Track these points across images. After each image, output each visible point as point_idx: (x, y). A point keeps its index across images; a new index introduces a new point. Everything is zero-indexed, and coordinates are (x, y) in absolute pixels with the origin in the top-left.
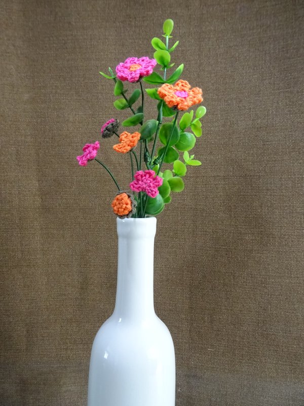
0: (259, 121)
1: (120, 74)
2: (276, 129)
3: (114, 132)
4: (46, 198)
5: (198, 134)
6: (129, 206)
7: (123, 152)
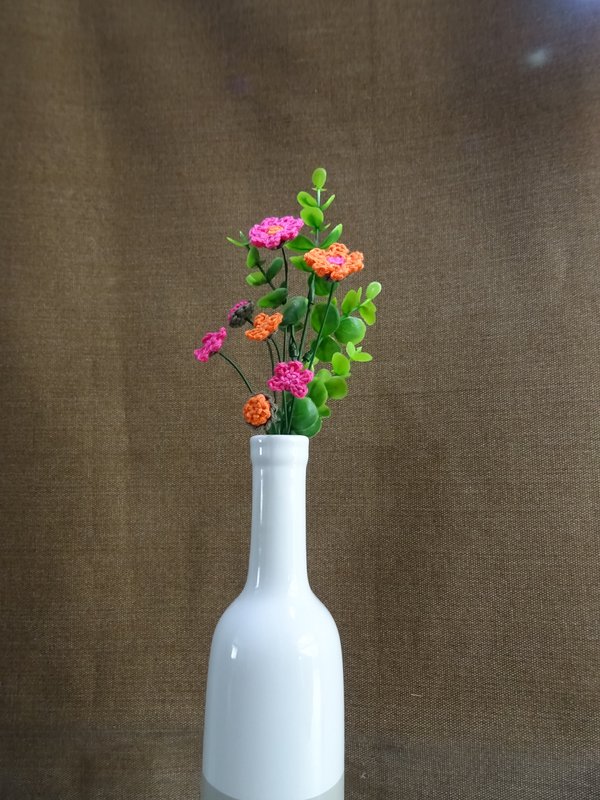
0: (473, 305)
1: (254, 239)
2: (500, 316)
3: (247, 319)
4: (136, 438)
5: (371, 321)
6: (267, 411)
7: (258, 339)
